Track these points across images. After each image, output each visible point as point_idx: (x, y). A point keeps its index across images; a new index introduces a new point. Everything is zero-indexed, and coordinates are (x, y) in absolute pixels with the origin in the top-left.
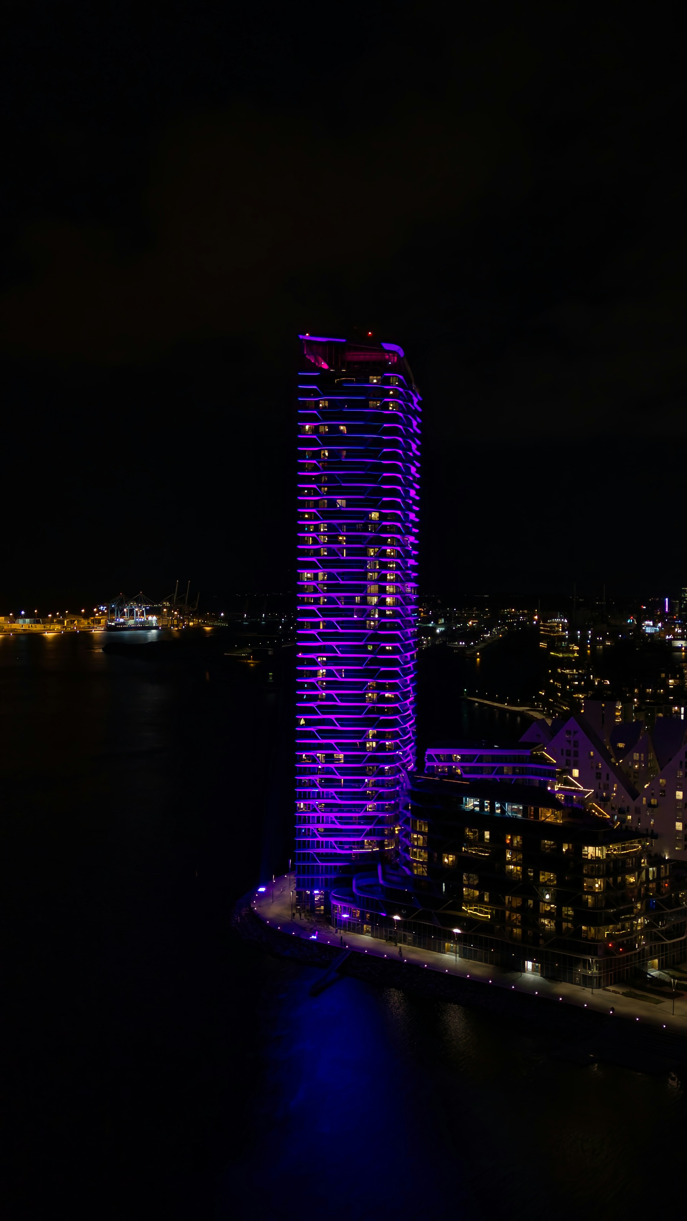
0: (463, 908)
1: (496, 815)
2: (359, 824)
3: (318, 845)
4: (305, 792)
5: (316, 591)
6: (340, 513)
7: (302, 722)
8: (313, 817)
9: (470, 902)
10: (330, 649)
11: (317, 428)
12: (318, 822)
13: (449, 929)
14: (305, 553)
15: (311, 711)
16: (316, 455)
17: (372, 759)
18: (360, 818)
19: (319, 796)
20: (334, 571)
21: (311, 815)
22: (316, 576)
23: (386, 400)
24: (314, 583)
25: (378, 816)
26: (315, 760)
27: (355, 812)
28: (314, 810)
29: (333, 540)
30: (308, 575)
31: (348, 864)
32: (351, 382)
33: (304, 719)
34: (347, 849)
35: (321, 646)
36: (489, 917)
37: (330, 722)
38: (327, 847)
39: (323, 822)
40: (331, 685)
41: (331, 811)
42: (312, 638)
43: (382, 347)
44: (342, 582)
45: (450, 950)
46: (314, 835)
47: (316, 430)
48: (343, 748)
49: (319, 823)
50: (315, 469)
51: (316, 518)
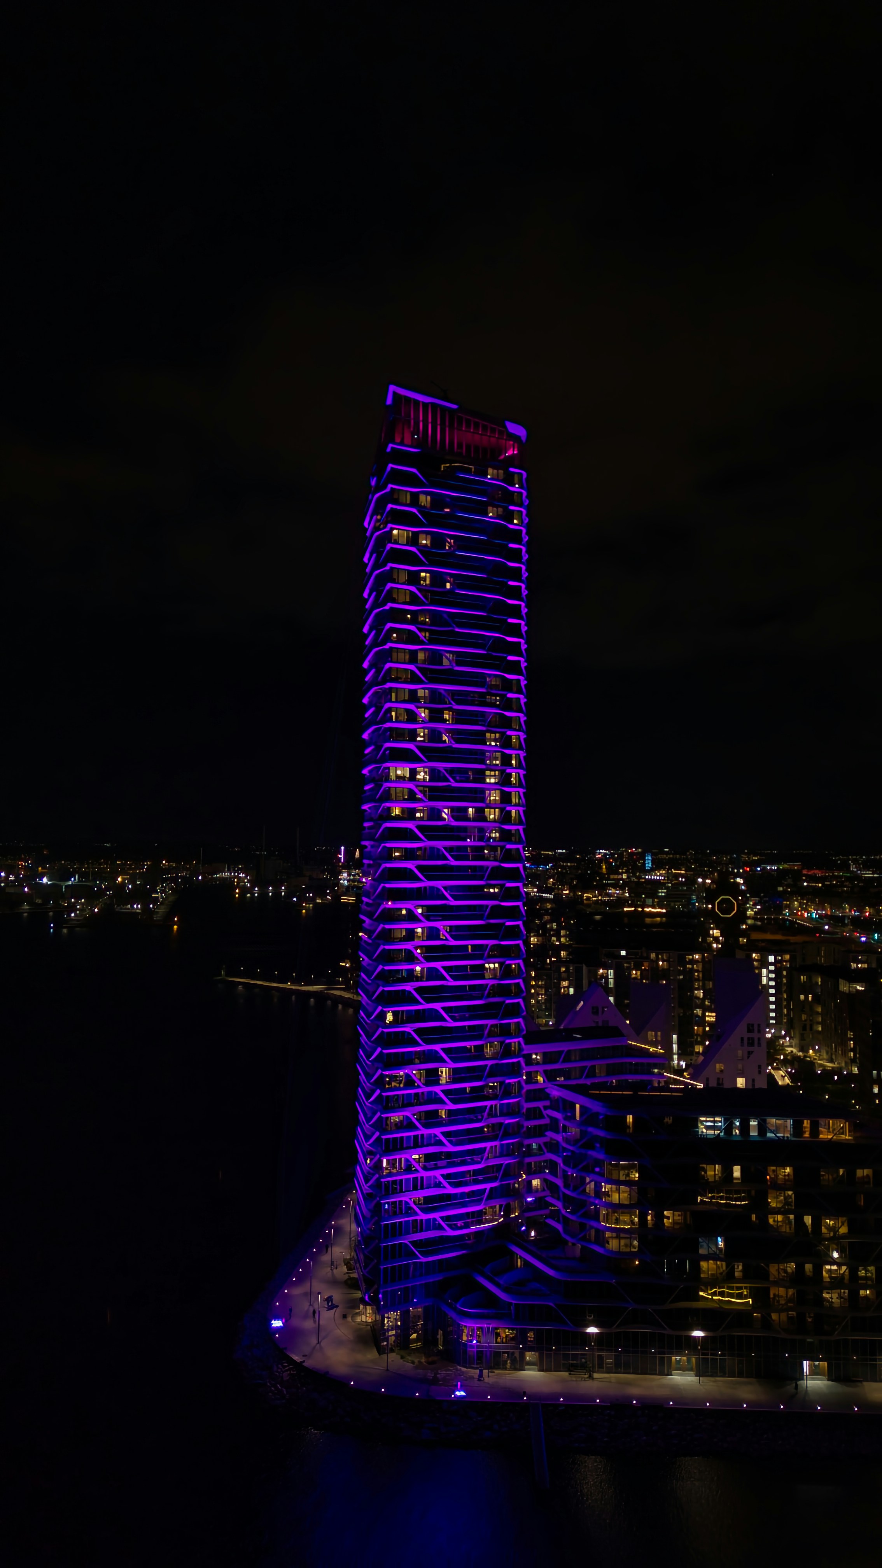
0: (701, 1293)
1: (752, 1139)
2: (476, 1182)
3: (419, 1226)
4: (395, 1139)
5: (412, 797)
6: (448, 676)
7: (390, 1017)
8: (408, 1180)
9: (713, 1282)
10: (435, 894)
11: (416, 536)
12: (415, 1188)
13: (686, 1333)
14: (398, 734)
15: (405, 998)
16: (414, 578)
17: (495, 1072)
18: (476, 1172)
19: (417, 1144)
20: (441, 766)
21: (404, 1177)
22: (413, 773)
23: (511, 508)
24: (411, 785)
25: (502, 1164)
26: (410, 1082)
27: (474, 1162)
28: (408, 1169)
29: (436, 716)
30: (402, 771)
31: (464, 1252)
32: (468, 471)
33: (392, 1012)
34: (461, 1228)
35: (419, 889)
36: (751, 1303)
37: (434, 1015)
38: (428, 1229)
39: (422, 1188)
40: (431, 954)
41: (436, 1168)
42: (407, 875)
43: (505, 427)
44: (455, 784)
45: (681, 1368)
46: (409, 1211)
47: (414, 540)
48: (456, 1055)
49: (417, 1190)
50: (414, 600)
51: (415, 679)
